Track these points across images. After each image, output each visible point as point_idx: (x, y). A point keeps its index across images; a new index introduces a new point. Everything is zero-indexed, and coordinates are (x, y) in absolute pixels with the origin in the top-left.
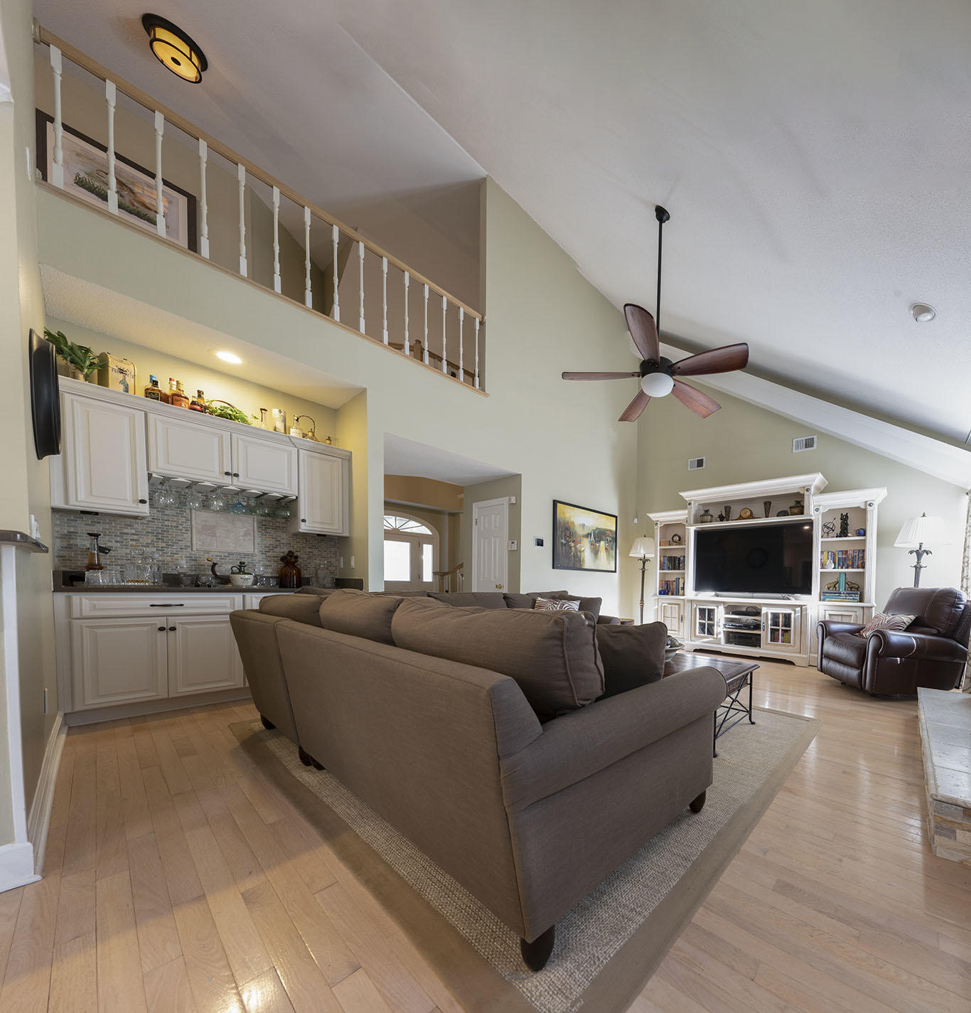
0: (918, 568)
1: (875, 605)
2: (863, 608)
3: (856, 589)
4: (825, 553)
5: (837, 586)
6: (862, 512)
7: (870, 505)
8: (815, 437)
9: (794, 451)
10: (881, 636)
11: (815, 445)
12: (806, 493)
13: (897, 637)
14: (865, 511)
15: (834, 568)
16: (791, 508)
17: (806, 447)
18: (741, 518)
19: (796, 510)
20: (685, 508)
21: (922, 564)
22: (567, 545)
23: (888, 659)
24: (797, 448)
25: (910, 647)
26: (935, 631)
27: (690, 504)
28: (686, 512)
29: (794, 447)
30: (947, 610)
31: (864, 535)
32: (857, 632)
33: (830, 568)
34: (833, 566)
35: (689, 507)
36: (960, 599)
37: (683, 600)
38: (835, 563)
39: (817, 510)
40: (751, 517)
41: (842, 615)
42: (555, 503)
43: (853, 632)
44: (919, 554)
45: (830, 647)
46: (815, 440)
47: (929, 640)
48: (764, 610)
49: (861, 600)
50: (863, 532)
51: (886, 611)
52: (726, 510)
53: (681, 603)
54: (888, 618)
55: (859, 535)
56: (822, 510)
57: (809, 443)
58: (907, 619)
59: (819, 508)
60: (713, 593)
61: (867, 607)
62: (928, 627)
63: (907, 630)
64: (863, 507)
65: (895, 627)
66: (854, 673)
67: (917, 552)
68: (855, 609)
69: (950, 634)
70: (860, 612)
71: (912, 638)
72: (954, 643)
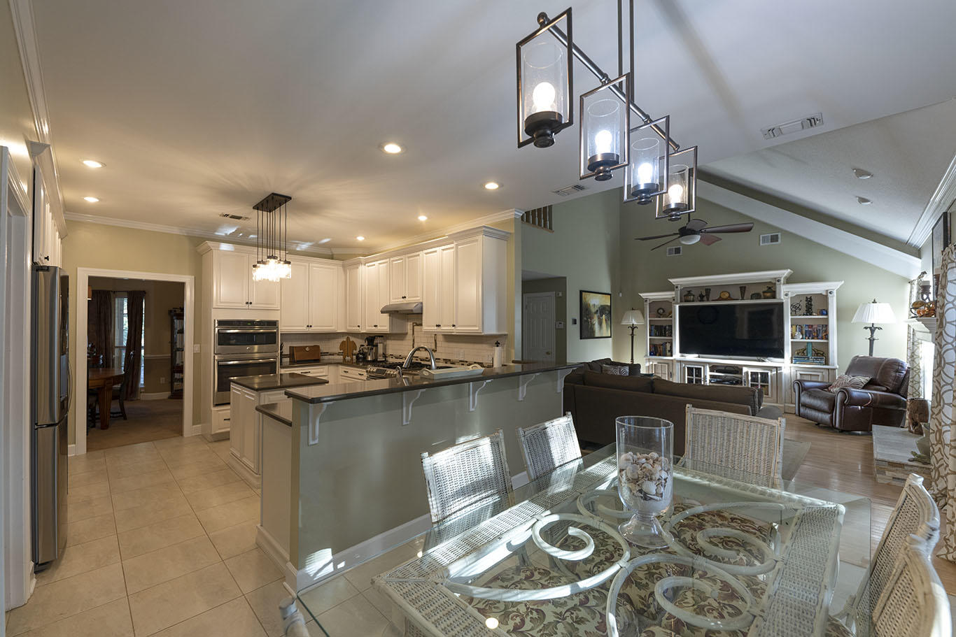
0: (872, 341)
1: (838, 367)
2: (828, 369)
3: (821, 354)
4: (794, 327)
5: (805, 352)
6: (824, 298)
7: (830, 293)
8: (779, 234)
9: (761, 244)
10: (845, 391)
11: (780, 240)
12: (777, 283)
13: (856, 393)
14: (826, 296)
15: (802, 338)
16: (764, 292)
17: (771, 242)
18: (720, 299)
19: (768, 294)
20: (673, 290)
21: (875, 337)
22: (587, 321)
23: (851, 407)
24: (764, 242)
25: (868, 400)
26: (884, 389)
27: (677, 287)
28: (673, 293)
29: (761, 241)
30: (893, 374)
31: (827, 314)
32: (826, 388)
33: (799, 338)
34: (801, 337)
35: (676, 289)
36: (902, 367)
37: (672, 360)
38: (802, 334)
39: (786, 295)
40: (730, 298)
41: (811, 375)
42: (581, 292)
43: (822, 388)
44: (873, 329)
45: (805, 399)
46: (779, 236)
47: (880, 395)
48: (745, 370)
49: (827, 363)
50: (825, 312)
51: (848, 372)
52: (706, 292)
53: (670, 363)
54: (849, 379)
55: (822, 314)
56: (790, 295)
57: (774, 239)
58: (864, 379)
59: (787, 293)
60: (697, 355)
61: (831, 369)
62: (879, 385)
63: (864, 388)
64: (824, 294)
65: (856, 386)
66: (827, 417)
67: (870, 328)
68: (822, 371)
69: (896, 391)
70: (826, 373)
71: (869, 394)
72: (899, 397)
